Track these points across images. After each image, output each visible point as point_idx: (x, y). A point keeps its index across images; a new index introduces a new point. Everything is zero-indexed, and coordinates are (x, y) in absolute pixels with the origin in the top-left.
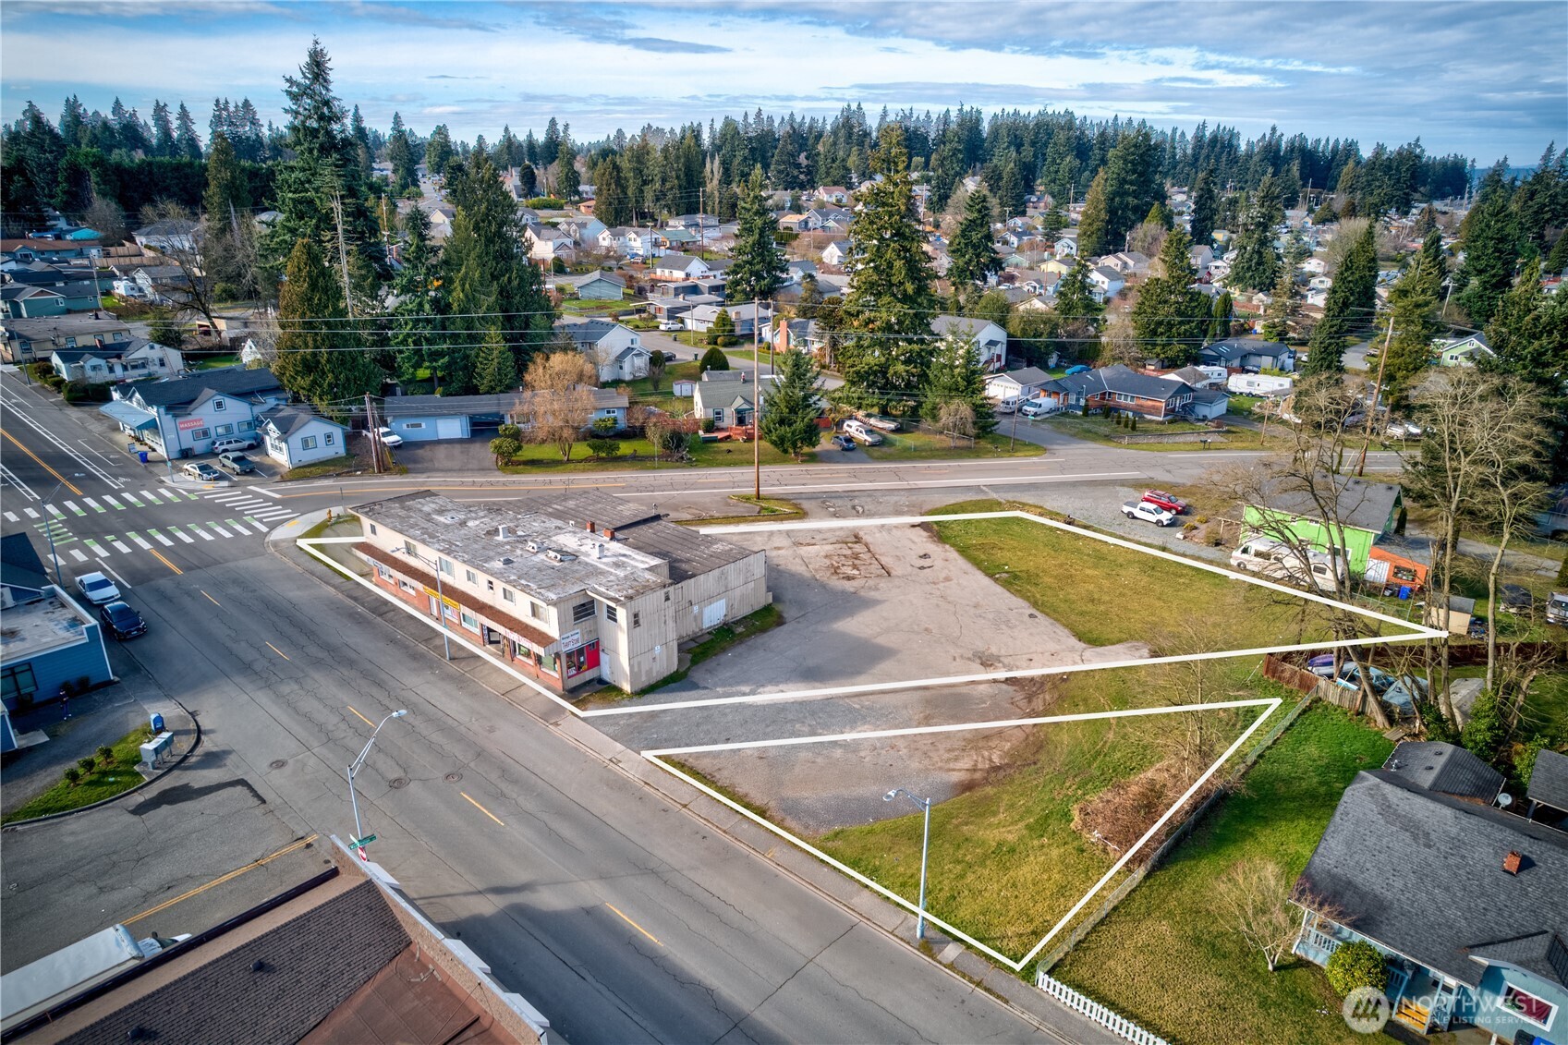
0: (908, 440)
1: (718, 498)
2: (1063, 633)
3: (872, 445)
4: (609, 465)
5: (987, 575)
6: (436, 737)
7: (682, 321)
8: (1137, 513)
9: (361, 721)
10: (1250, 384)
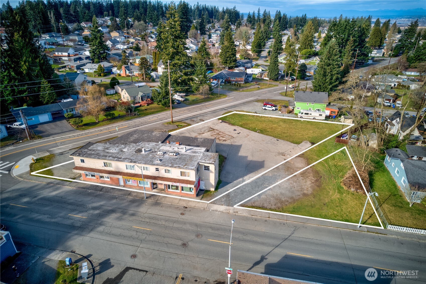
0: (191, 98)
1: (161, 125)
2: (289, 143)
3: (184, 101)
4: (114, 121)
5: (255, 132)
6: (175, 225)
7: (83, 70)
8: (267, 108)
9: (144, 230)
10: (252, 71)
